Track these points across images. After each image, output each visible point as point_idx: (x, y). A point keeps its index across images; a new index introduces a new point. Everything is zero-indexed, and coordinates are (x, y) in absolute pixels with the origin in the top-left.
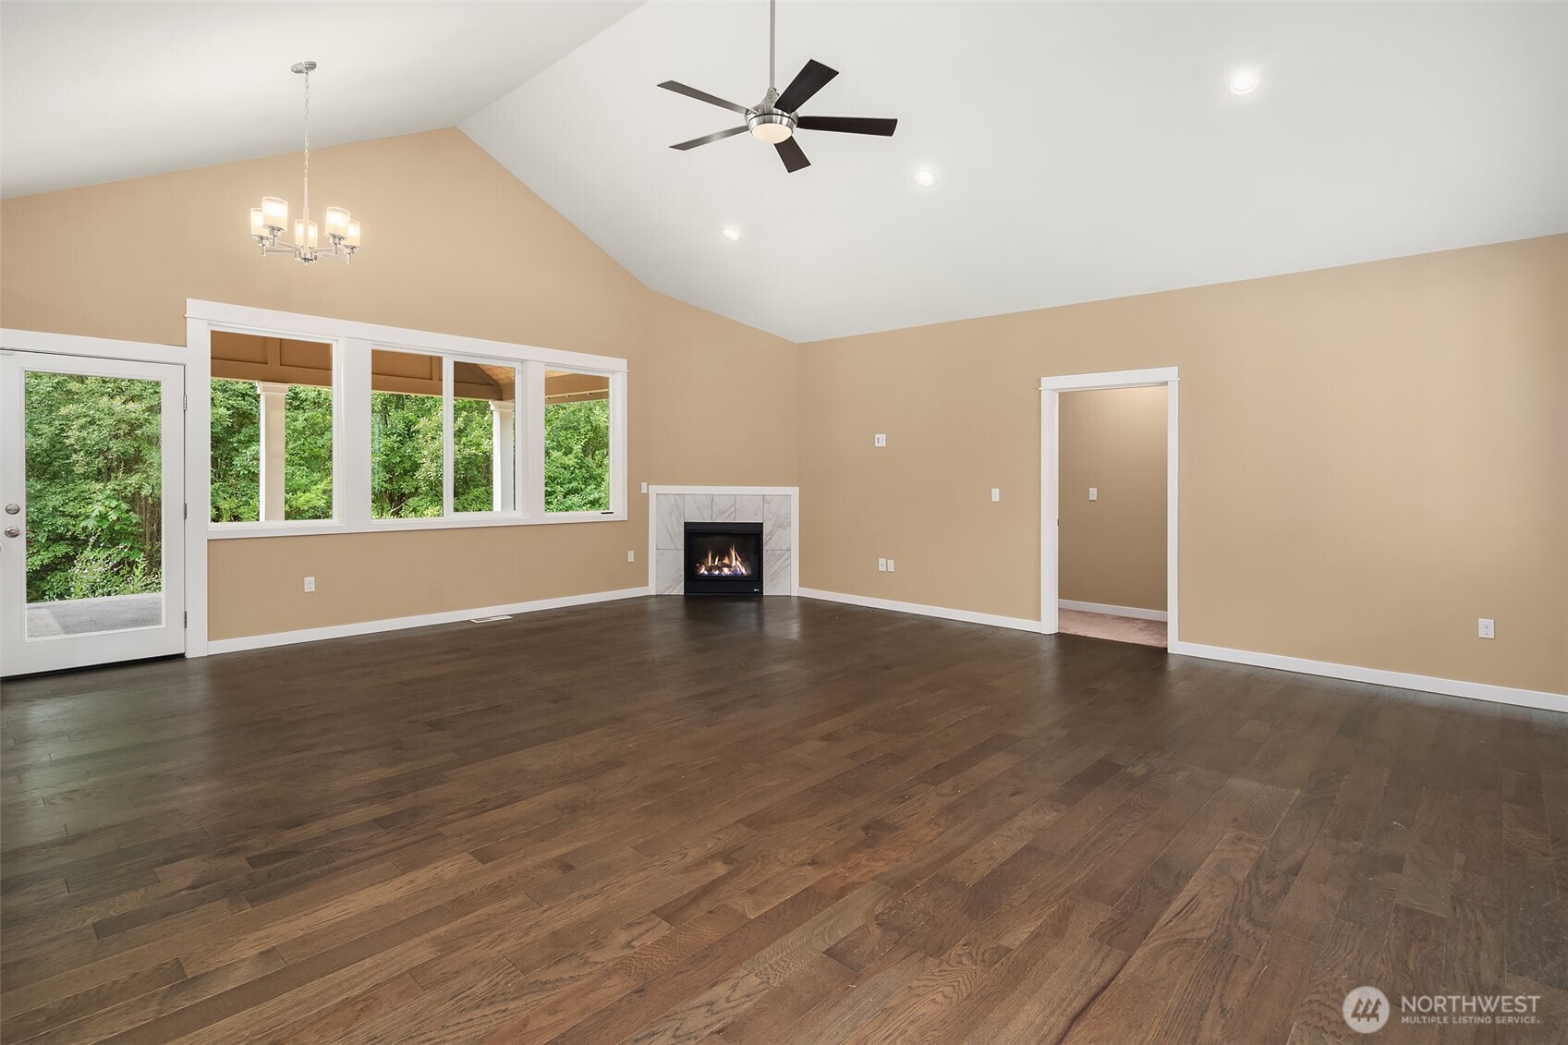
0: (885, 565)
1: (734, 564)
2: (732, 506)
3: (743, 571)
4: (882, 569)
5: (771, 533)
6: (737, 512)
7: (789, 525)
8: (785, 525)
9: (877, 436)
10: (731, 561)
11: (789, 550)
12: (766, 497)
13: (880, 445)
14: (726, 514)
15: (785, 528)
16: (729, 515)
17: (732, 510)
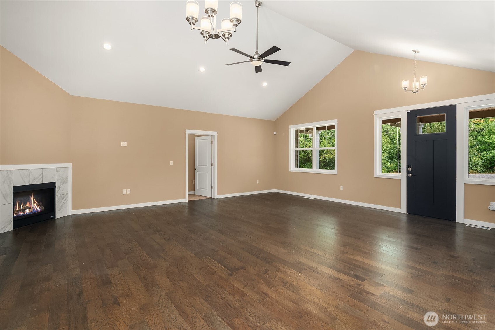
0: (126, 192)
1: (32, 206)
2: (41, 174)
3: (38, 209)
4: (124, 193)
5: (60, 187)
6: (43, 177)
7: (68, 182)
8: (65, 182)
9: (122, 142)
10: (31, 205)
11: (67, 194)
12: (58, 169)
13: (124, 146)
14: (38, 180)
15: (65, 184)
16: (39, 180)
17: (41, 177)
